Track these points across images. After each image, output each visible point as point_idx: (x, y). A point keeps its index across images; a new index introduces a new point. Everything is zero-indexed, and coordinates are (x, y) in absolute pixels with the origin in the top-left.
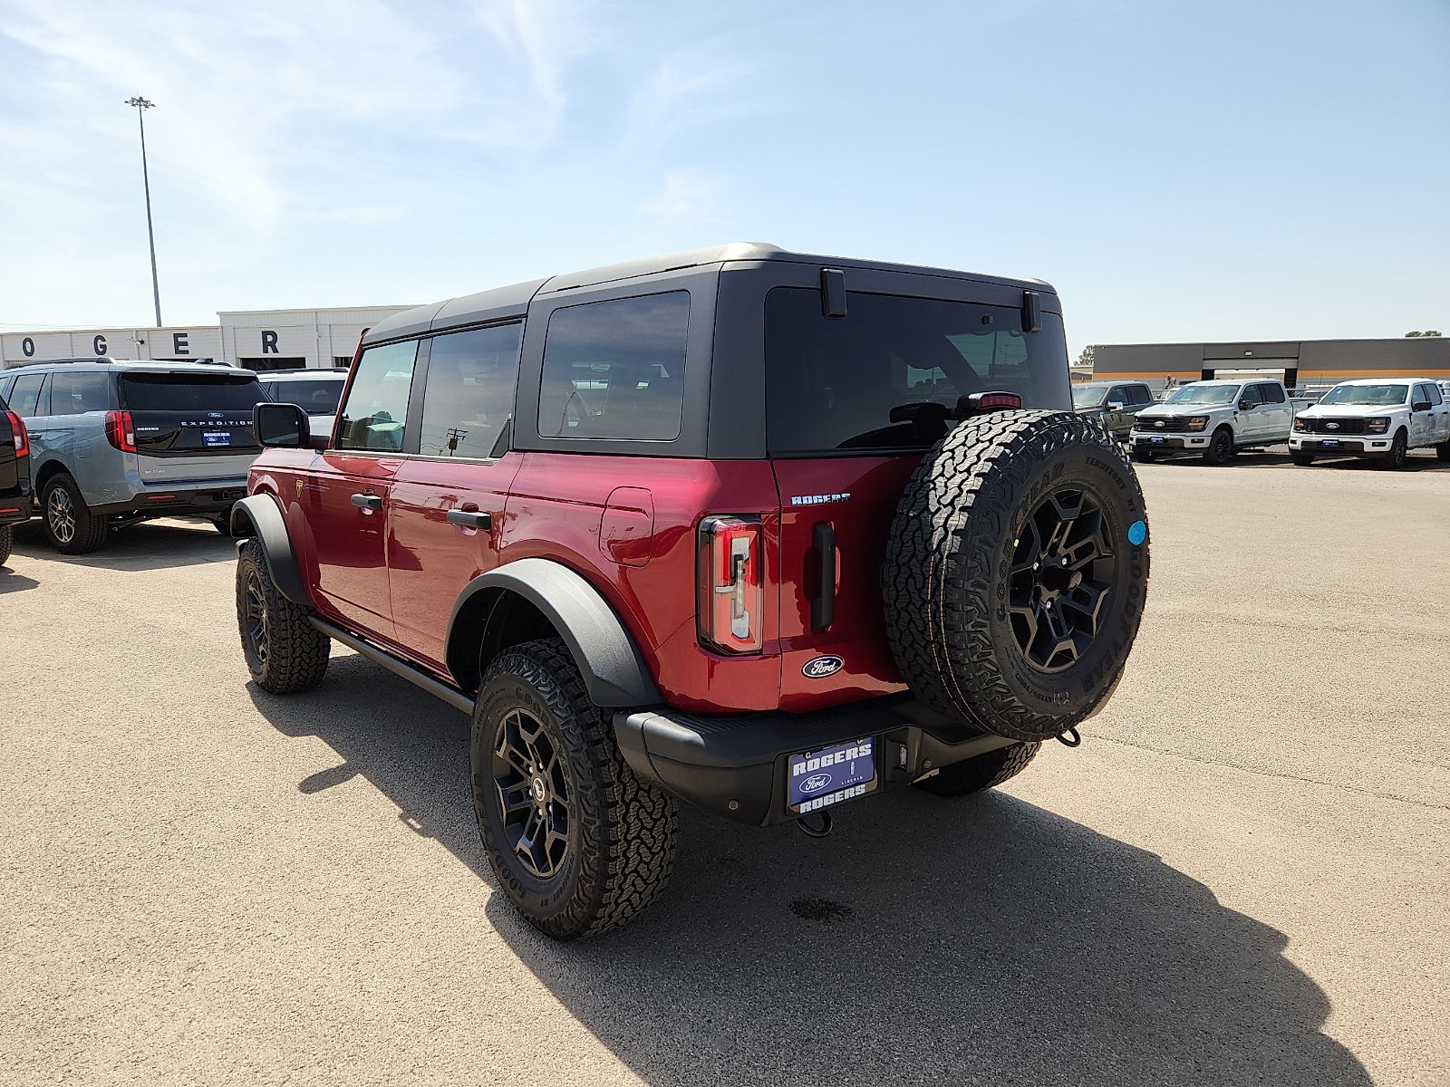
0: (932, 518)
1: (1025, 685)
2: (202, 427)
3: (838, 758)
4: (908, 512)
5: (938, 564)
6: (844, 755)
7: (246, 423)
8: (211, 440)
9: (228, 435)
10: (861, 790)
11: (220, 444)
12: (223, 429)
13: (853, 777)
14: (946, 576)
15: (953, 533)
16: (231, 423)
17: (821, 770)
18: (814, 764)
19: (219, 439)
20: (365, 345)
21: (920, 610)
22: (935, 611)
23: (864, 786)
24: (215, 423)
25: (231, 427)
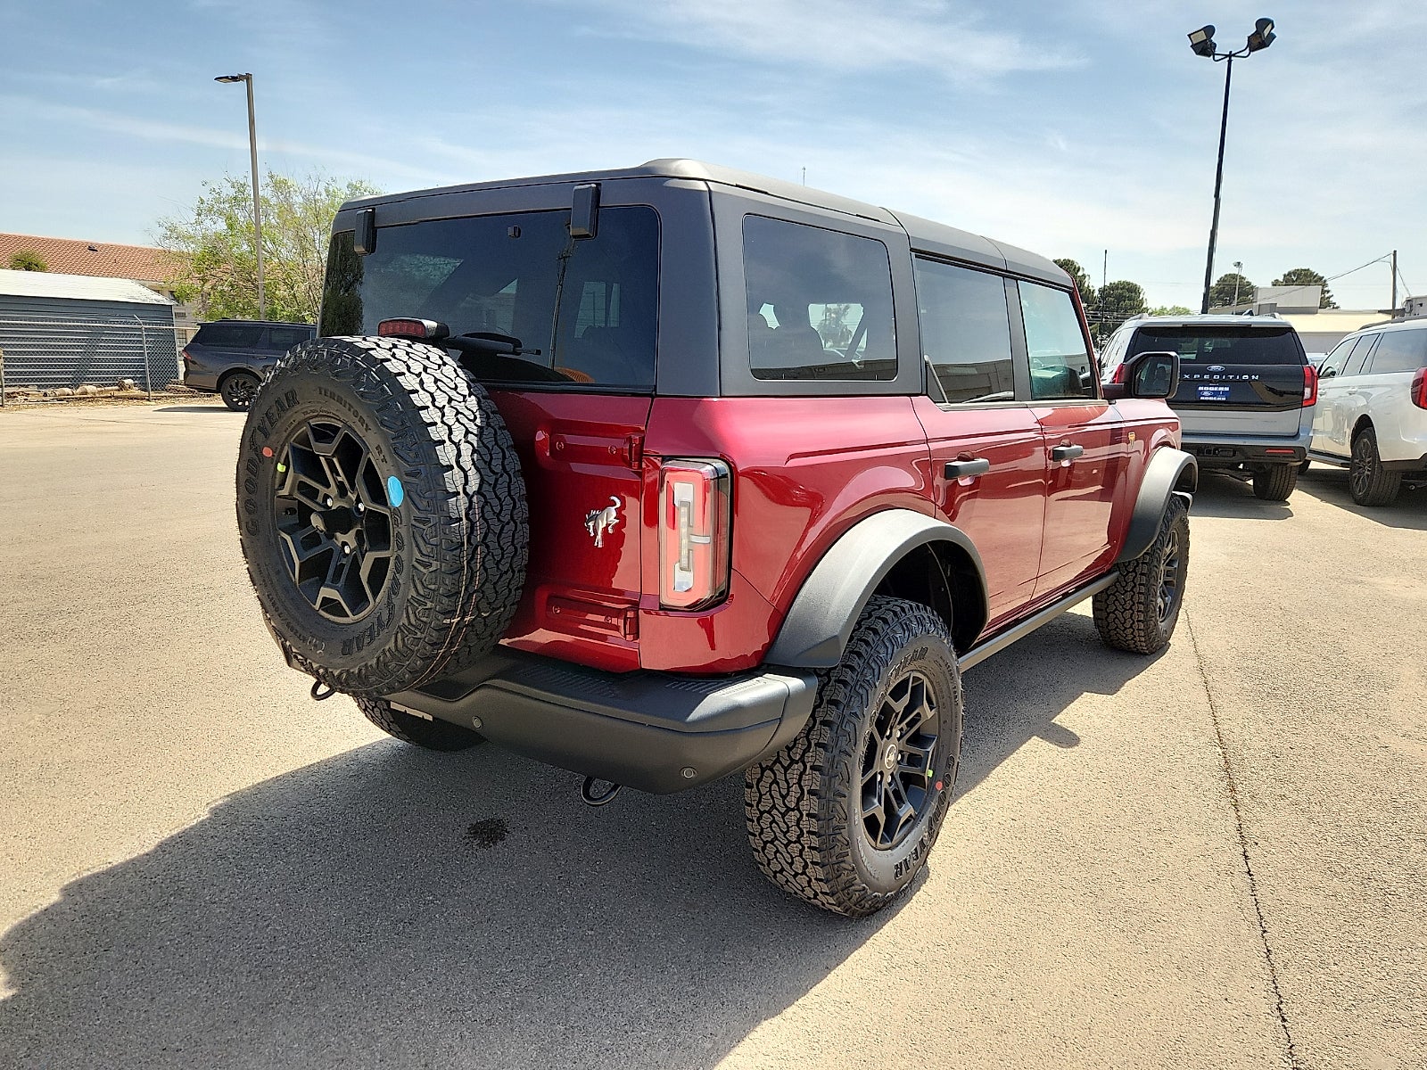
2: (1197, 380)
7: (1250, 377)
8: (1205, 393)
9: (1227, 389)
11: (1215, 399)
12: (1221, 383)
16: (1231, 377)
19: (1215, 394)
24: (1211, 377)
25: (1231, 381)
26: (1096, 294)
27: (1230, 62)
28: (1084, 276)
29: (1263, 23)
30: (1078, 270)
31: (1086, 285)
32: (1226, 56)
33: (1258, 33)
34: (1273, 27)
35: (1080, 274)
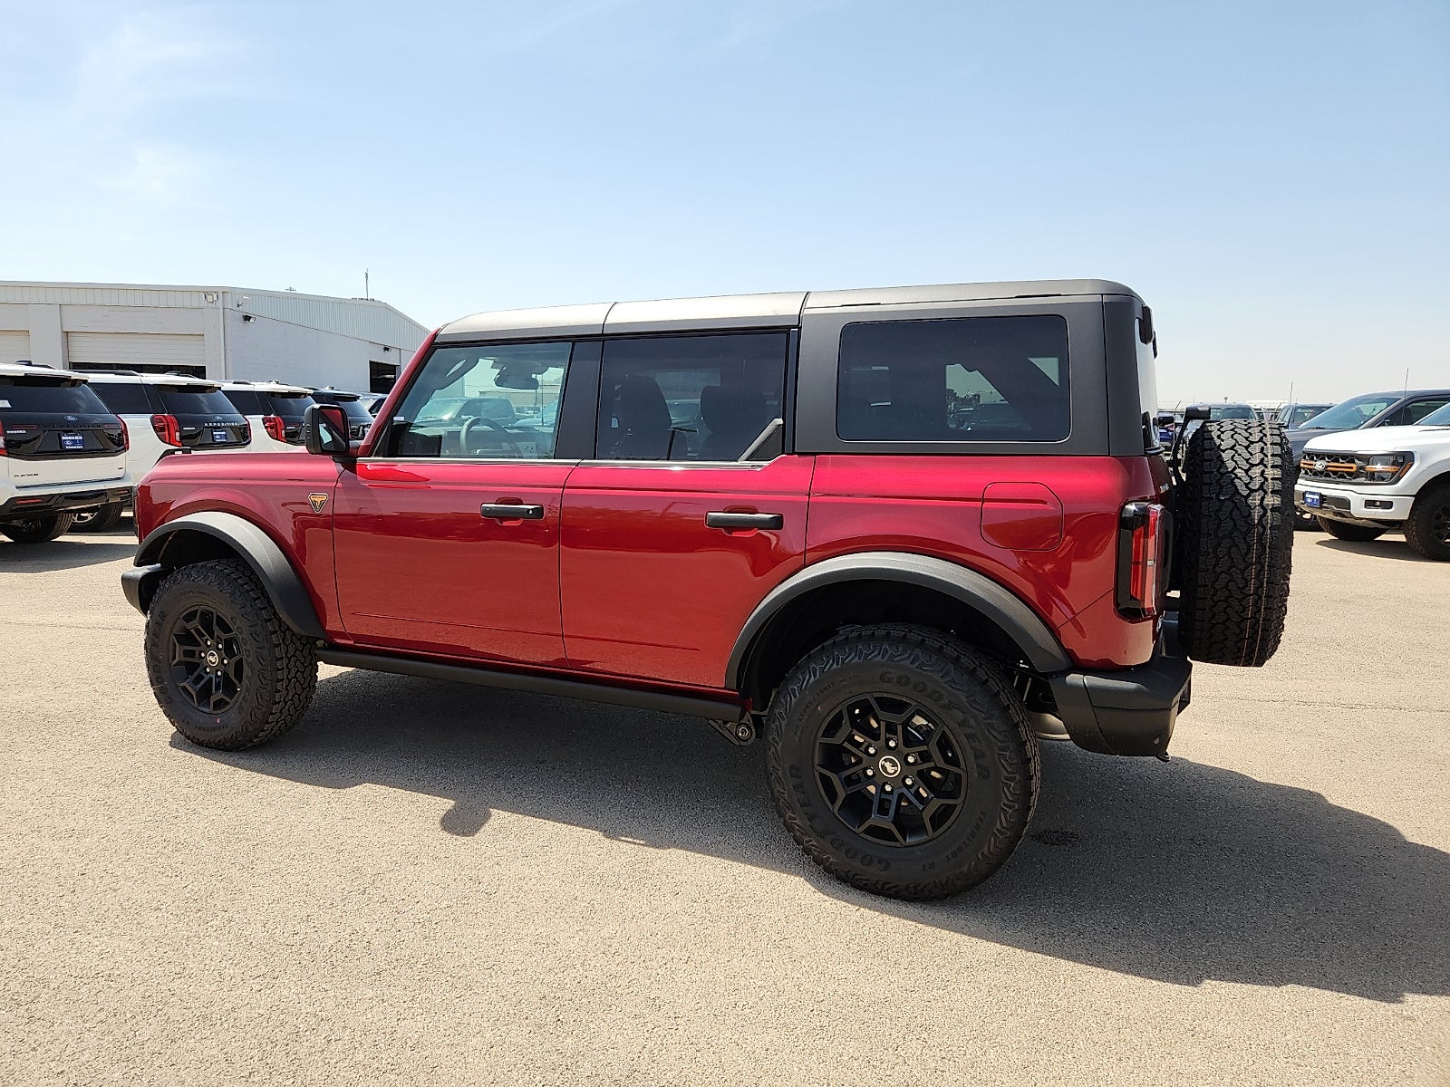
0: (1246, 501)
4: (1218, 496)
5: (1261, 536)
14: (1270, 543)
15: (1271, 510)
20: (437, 343)
21: (1243, 573)
22: (1260, 571)
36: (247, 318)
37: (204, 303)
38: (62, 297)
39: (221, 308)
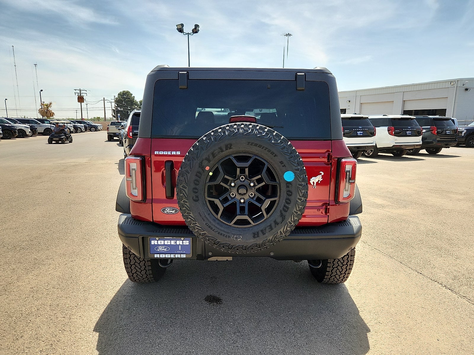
1: (212, 229)
3: (173, 243)
6: (176, 242)
10: (184, 256)
13: (179, 250)
17: (164, 245)
18: (161, 242)
23: (185, 255)
26: (139, 103)
27: (188, 35)
28: (134, 97)
29: (197, 26)
30: (132, 95)
31: (135, 100)
32: (187, 34)
33: (195, 28)
34: (199, 27)
35: (132, 96)
36: (467, 89)
37: (450, 86)
38: (404, 90)
39: (456, 87)
